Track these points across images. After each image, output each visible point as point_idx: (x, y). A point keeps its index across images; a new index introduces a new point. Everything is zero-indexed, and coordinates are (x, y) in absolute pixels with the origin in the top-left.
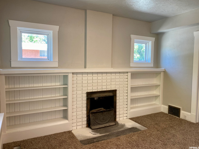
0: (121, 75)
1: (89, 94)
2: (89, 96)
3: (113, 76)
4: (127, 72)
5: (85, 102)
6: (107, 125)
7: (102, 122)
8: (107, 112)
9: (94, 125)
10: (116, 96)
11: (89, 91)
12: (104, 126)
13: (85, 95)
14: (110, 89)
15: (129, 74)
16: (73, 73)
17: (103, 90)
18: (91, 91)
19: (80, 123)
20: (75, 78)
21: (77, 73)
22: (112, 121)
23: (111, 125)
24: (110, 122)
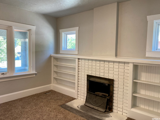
1: (89, 77)
2: (88, 78)
5: (86, 82)
6: (96, 108)
7: (94, 104)
9: (88, 102)
10: (113, 85)
11: (89, 74)
12: (92, 107)
13: (86, 77)
14: (107, 78)
15: (131, 66)
18: (91, 75)
19: (83, 97)
20: (80, 63)
21: (82, 59)
22: (103, 108)
23: (99, 110)
24: (101, 107)
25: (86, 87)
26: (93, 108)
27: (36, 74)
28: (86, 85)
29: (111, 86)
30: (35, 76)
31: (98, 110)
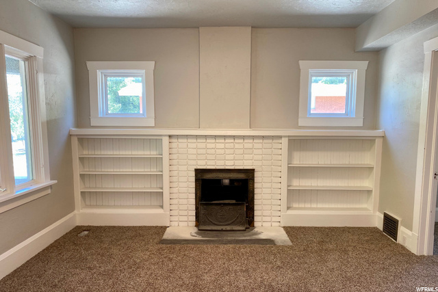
0: (265, 141)
1: (199, 173)
2: (199, 176)
3: (248, 144)
4: (280, 137)
5: (193, 185)
6: (228, 228)
7: (220, 222)
8: (231, 207)
9: (205, 224)
10: (253, 180)
11: (199, 167)
12: (220, 229)
13: (193, 174)
14: (241, 168)
15: (285, 141)
16: (170, 136)
17: (227, 168)
18: (204, 167)
19: (185, 218)
20: (174, 145)
21: (178, 137)
22: (241, 224)
23: (234, 229)
24: (236, 225)
25: (193, 196)
26: (222, 230)
27: (51, 187)
28: (193, 190)
29: (250, 182)
30: (49, 191)
31: (233, 231)
